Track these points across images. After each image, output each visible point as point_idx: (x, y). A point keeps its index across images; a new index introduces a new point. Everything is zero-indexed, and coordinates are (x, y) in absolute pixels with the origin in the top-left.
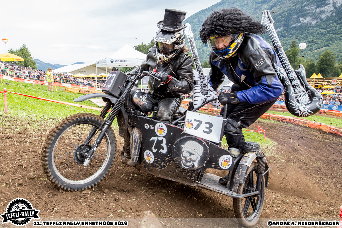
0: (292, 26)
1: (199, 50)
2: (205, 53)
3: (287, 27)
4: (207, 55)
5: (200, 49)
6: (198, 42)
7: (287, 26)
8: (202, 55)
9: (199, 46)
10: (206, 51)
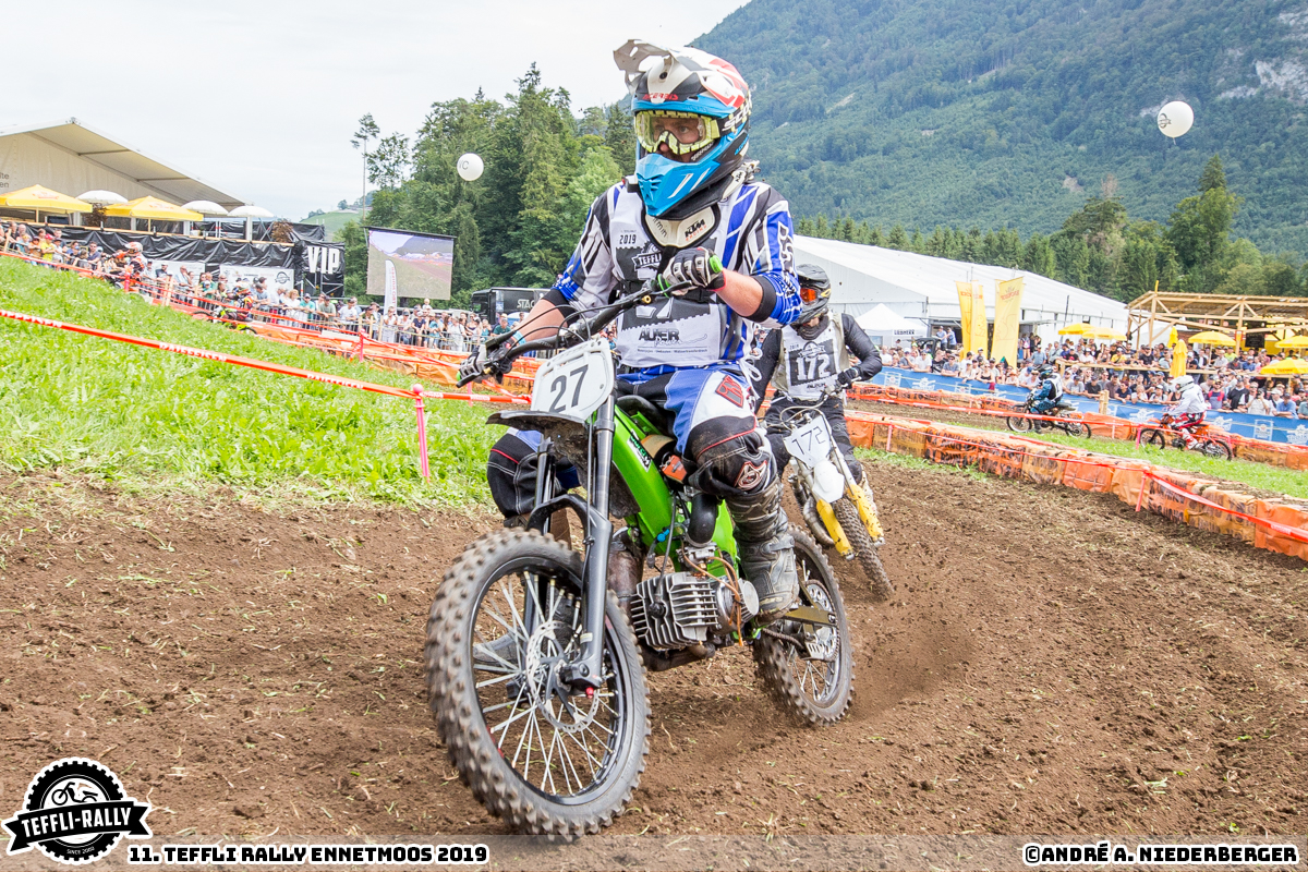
0: (1220, 98)
1: (796, 173)
2: (823, 190)
3: (1202, 101)
4: (832, 201)
5: (799, 167)
6: (793, 132)
7: (1199, 96)
8: (808, 196)
9: (799, 149)
10: (831, 180)
